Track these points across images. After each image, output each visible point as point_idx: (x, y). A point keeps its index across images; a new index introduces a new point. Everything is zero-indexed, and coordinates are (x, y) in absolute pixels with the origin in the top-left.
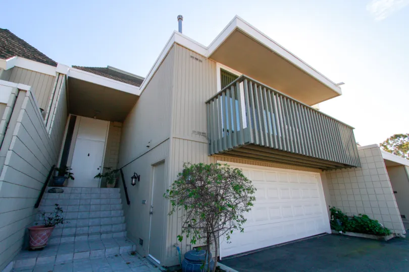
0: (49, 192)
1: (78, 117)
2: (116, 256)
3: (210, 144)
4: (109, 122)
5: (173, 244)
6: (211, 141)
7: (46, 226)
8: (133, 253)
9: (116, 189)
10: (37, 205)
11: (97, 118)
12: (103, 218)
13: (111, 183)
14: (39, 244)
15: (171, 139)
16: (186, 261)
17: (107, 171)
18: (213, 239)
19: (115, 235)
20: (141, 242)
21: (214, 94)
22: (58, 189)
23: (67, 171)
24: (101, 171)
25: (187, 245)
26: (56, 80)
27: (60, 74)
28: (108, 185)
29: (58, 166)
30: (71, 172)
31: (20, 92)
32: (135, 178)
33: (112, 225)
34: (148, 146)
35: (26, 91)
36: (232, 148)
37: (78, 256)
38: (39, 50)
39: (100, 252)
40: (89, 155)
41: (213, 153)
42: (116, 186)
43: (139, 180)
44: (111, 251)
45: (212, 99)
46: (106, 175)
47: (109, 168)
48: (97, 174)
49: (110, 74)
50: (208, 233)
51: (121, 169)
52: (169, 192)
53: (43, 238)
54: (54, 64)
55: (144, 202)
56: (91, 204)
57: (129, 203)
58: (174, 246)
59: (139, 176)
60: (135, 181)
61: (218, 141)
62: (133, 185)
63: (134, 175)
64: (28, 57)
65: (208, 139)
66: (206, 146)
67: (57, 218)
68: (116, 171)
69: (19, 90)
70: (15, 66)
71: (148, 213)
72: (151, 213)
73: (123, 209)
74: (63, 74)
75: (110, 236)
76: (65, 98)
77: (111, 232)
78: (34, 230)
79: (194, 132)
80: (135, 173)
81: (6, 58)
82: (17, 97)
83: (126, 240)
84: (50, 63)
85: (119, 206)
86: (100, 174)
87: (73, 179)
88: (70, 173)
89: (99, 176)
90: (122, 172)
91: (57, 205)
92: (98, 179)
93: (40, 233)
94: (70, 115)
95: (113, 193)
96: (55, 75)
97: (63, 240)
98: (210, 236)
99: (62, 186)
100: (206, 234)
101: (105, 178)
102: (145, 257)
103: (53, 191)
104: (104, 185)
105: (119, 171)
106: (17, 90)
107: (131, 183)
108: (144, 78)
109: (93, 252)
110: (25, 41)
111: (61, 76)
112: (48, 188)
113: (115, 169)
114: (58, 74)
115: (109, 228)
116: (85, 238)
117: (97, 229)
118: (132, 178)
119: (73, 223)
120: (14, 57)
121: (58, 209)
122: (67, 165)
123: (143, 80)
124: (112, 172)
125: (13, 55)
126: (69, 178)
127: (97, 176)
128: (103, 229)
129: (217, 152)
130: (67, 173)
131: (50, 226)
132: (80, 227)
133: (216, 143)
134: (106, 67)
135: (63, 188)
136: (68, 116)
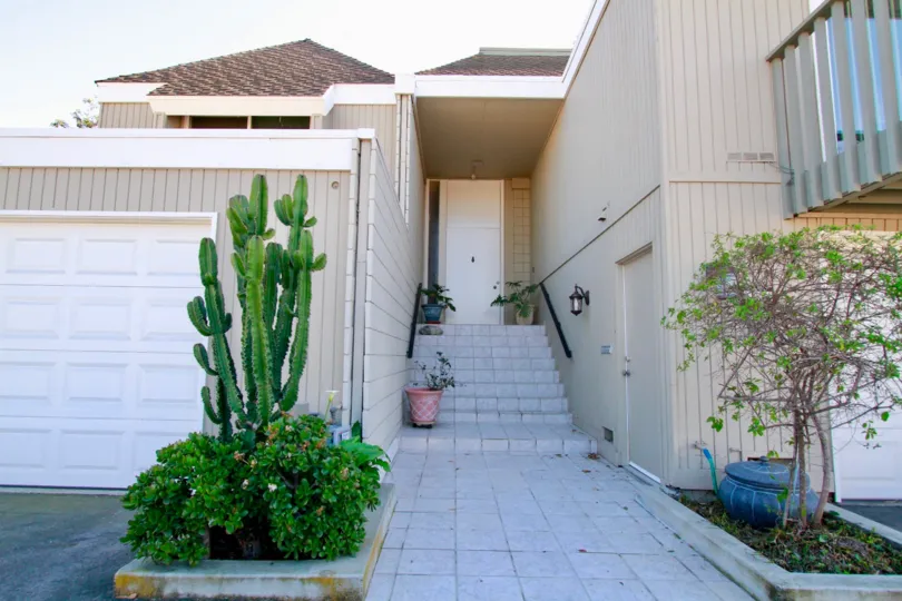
0: (421, 333)
1: (443, 182)
2: (559, 455)
3: (790, 183)
4: (502, 182)
5: (691, 442)
6: (792, 174)
7: (432, 389)
8: (593, 456)
9: (536, 327)
10: (410, 354)
11: (477, 178)
12: (520, 383)
13: (524, 314)
14: (425, 418)
15: (666, 187)
16: (732, 482)
17: (512, 290)
18: (815, 430)
19: (549, 418)
20: (609, 435)
21: (798, 23)
22: (433, 327)
23: (443, 294)
24: (501, 292)
25: (731, 450)
26: (399, 111)
27: (401, 96)
28: (518, 319)
29: (425, 286)
30: (448, 296)
31: (363, 143)
32: (580, 298)
33: (540, 398)
34: (602, 219)
35: (369, 140)
36: (879, 179)
37: (489, 445)
38: (359, 59)
39: (528, 445)
40: (473, 260)
41: (800, 208)
42: (535, 322)
43: (588, 303)
44: (547, 445)
45: (793, 41)
46: (513, 298)
47: (516, 284)
48: (495, 298)
49: (487, 68)
50: (797, 414)
51: (541, 284)
52: (677, 313)
53: (429, 409)
54: (388, 79)
55: (605, 350)
56: (494, 356)
57: (569, 354)
58: (695, 446)
59: (588, 292)
60: (580, 304)
61: (820, 170)
62: (576, 313)
63: (576, 292)
64: (348, 81)
65: (781, 169)
66: (776, 193)
67: (444, 377)
68: (531, 289)
69: (361, 141)
70: (335, 105)
71: (620, 376)
72: (627, 374)
73: (557, 369)
74: (407, 95)
75: (538, 419)
76: (417, 146)
77: (539, 412)
78: (416, 395)
79: (733, 156)
80: (576, 287)
81: (322, 93)
82: (360, 155)
83: (574, 431)
84: (382, 79)
85: (549, 363)
86: (500, 297)
87: (453, 309)
88: (447, 299)
89: (499, 301)
90: (544, 289)
91: (440, 354)
92: (497, 308)
93: (424, 400)
94: (428, 181)
95: (532, 338)
96: (394, 102)
97: (459, 417)
98: (804, 422)
99: (439, 323)
100: (790, 418)
101: (512, 305)
102: (620, 466)
103: (426, 332)
104: (510, 320)
105: (539, 288)
106: (357, 142)
107: (570, 309)
108: (570, 51)
109: (514, 443)
110: (336, 49)
111: (404, 99)
112: (419, 327)
113: (528, 285)
114: (399, 97)
115: (534, 404)
116: (493, 418)
117: (513, 404)
118: (572, 298)
119: (469, 389)
120: (331, 87)
121: (443, 360)
122: (440, 283)
123: (568, 57)
124: (523, 292)
125: (328, 84)
126: (446, 307)
127: (495, 302)
128: (524, 405)
129: (818, 203)
130: (441, 298)
131: (436, 390)
132: (481, 397)
133: (813, 178)
134: (477, 52)
135: (441, 326)
136: (425, 183)
